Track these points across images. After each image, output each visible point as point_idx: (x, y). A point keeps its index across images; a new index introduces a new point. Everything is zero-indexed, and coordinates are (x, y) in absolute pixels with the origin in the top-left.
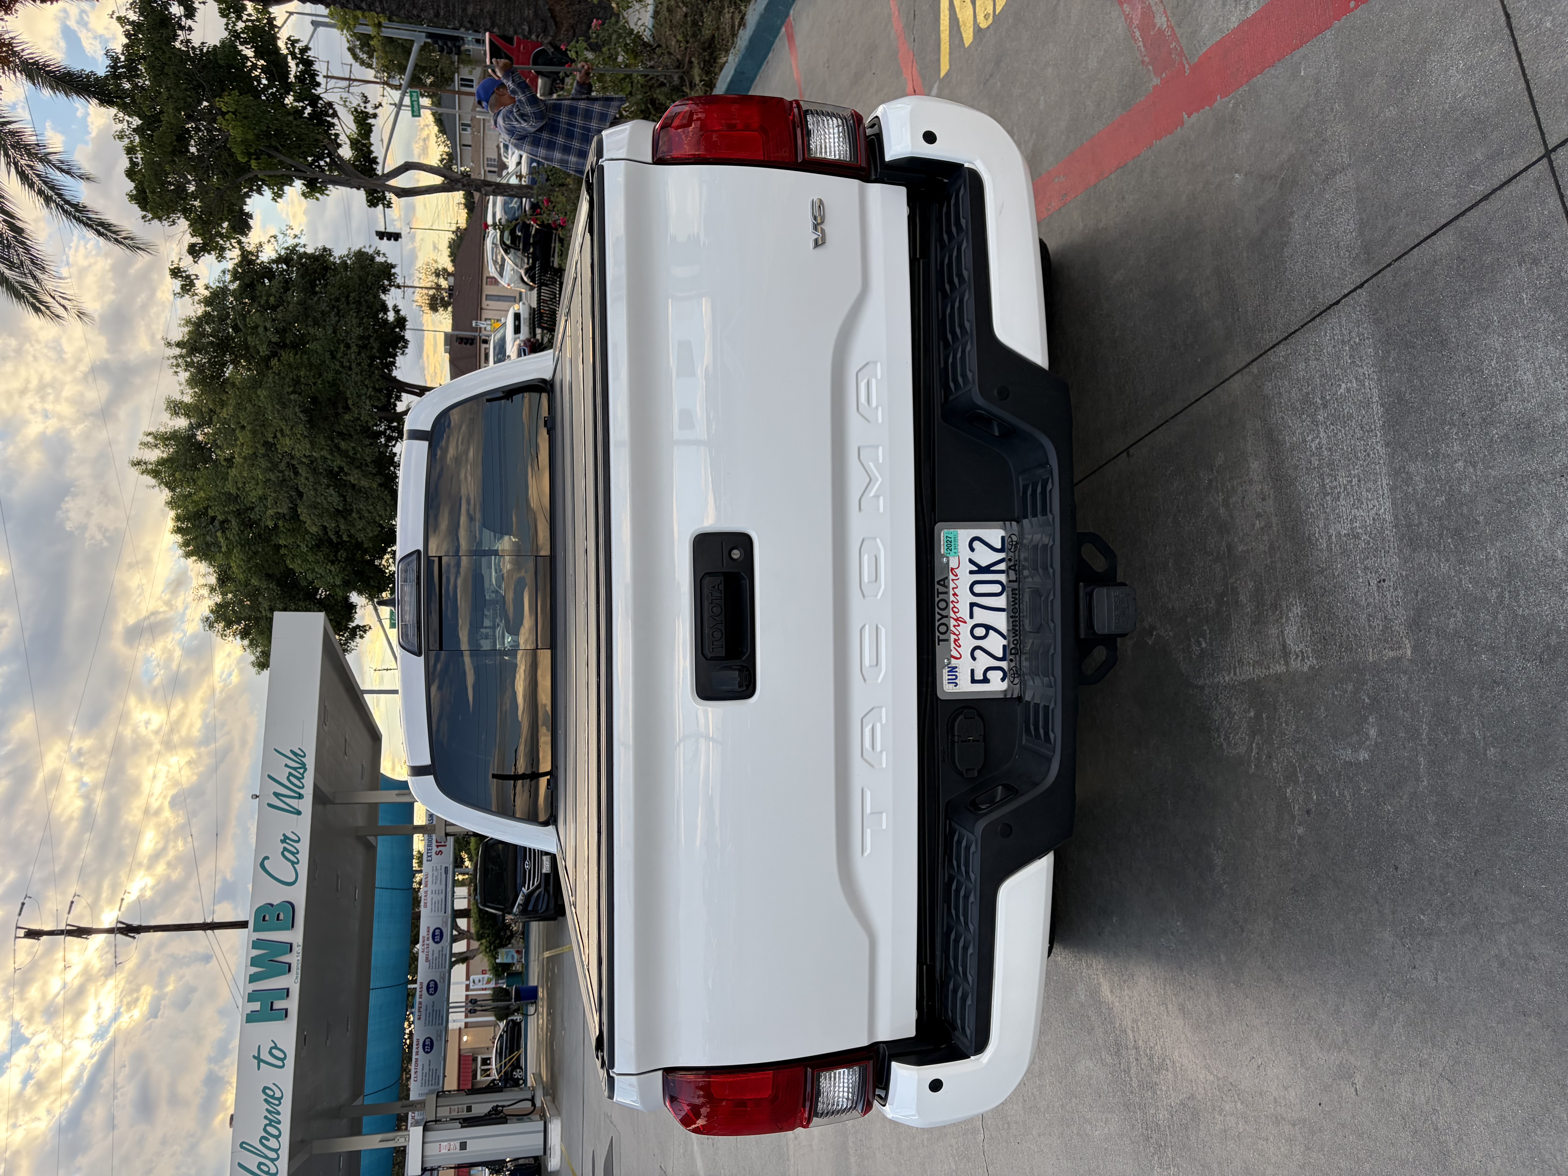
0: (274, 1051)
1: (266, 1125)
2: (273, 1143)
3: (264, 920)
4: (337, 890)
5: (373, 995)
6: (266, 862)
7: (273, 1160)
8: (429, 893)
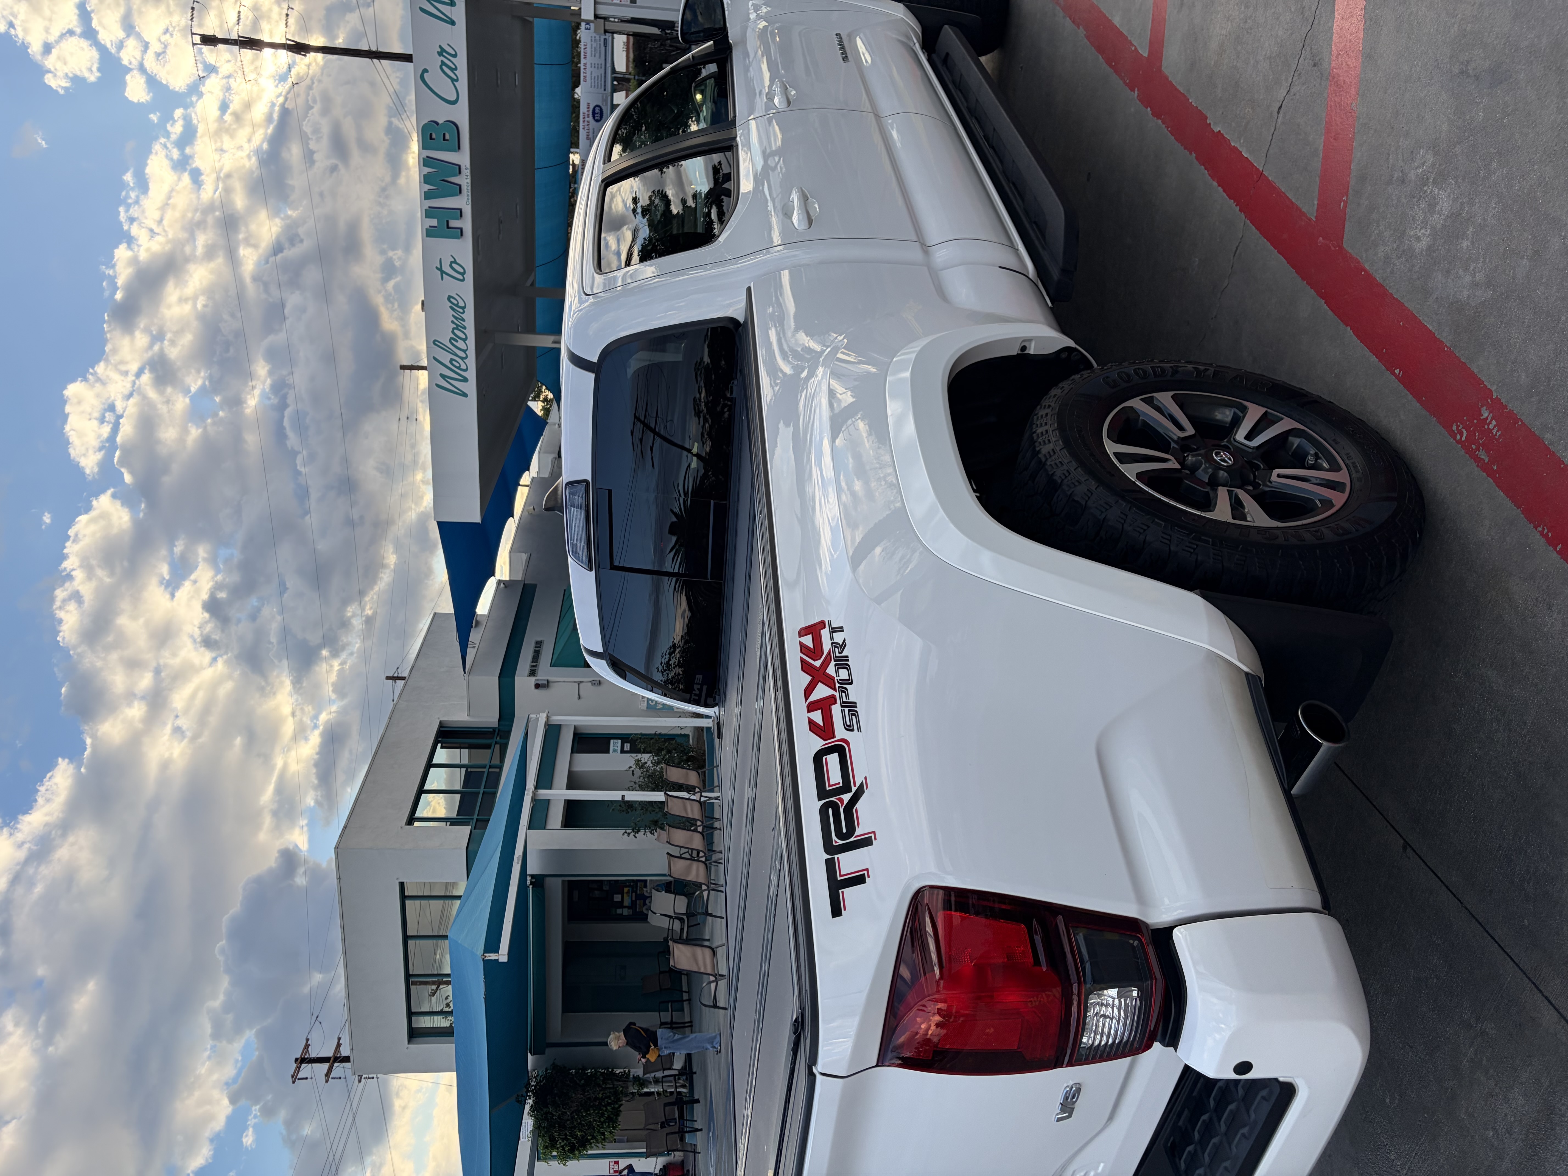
0: (454, 265)
1: (454, 329)
2: (461, 344)
3: (431, 138)
4: (498, 86)
5: (537, 174)
6: (425, 75)
7: (462, 358)
8: (588, 66)
